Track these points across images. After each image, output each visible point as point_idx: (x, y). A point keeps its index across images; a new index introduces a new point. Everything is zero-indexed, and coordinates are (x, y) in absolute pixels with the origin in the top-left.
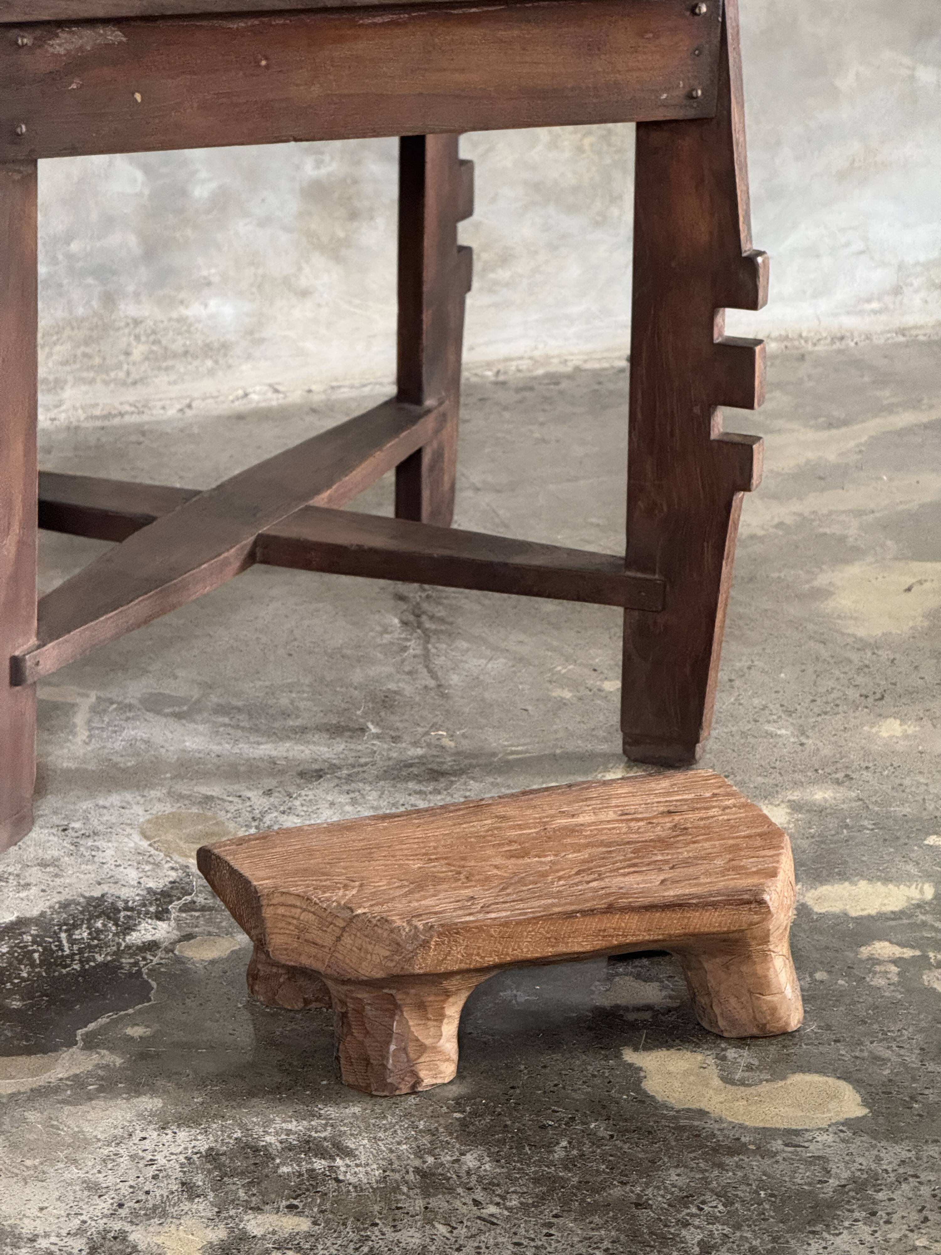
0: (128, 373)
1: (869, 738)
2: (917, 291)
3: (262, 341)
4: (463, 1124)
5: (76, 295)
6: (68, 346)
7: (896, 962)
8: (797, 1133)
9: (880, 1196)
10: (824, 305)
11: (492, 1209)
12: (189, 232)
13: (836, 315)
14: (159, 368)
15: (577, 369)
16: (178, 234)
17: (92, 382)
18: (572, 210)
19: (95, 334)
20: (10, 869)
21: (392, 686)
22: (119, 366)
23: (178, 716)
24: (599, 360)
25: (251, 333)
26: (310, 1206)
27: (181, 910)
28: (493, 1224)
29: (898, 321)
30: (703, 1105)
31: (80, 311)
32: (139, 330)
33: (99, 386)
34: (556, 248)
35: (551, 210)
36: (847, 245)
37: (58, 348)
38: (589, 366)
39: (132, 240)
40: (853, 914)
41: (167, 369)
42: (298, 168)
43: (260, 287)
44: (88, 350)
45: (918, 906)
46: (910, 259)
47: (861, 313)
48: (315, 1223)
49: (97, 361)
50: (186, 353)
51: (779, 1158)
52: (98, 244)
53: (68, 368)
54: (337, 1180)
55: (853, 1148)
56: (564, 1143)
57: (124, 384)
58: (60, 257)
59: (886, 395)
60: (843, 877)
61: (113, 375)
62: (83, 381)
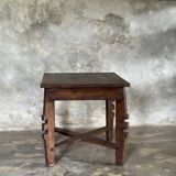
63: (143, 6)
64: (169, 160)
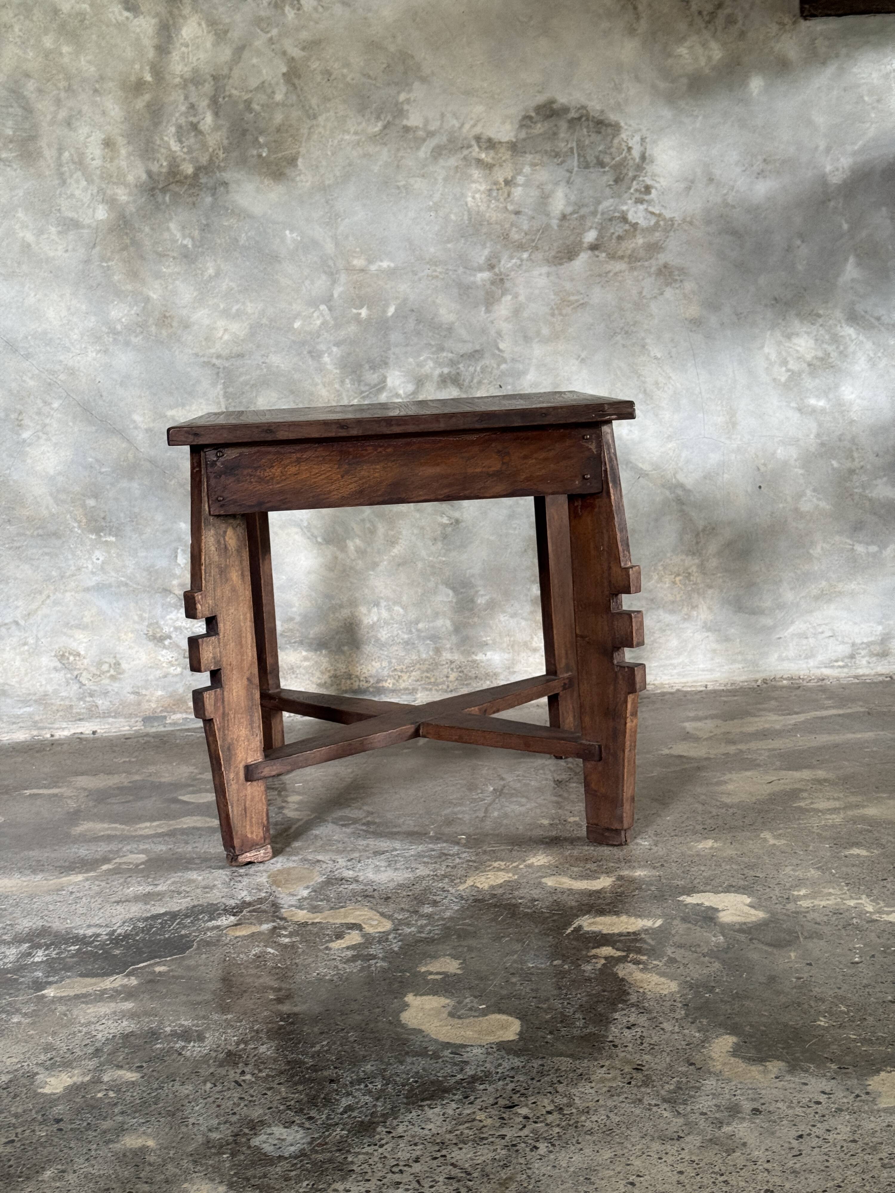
0: (448, 687)
1: (690, 849)
2: (863, 657)
3: (514, 672)
4: (281, 1027)
5: (422, 649)
6: (418, 672)
7: (606, 958)
8: (464, 1046)
9: (482, 1087)
10: (812, 663)
11: (248, 1077)
12: (476, 619)
13: (818, 668)
14: (463, 684)
15: (678, 690)
16: (470, 621)
17: (431, 690)
18: (672, 612)
19: (431, 667)
20: (188, 890)
21: (460, 816)
22: (443, 683)
23: (343, 825)
24: (690, 687)
25: (509, 668)
26: (149, 1067)
27: (249, 912)
28: (240, 1085)
29: (854, 672)
30: (423, 1028)
31: (424, 656)
32: (453, 666)
33: (434, 692)
34: (665, 631)
35: (661, 612)
36: (822, 633)
37: (414, 673)
38: (685, 689)
39: (448, 623)
40: (605, 932)
41: (467, 685)
42: (529, 590)
43: (513, 646)
44: (428, 675)
45: (647, 930)
46: (858, 641)
47: (833, 667)
48: (142, 1077)
49: (433, 680)
50: (476, 677)
51: (440, 1060)
52: (431, 625)
53: (419, 683)
54: (180, 1054)
55: (490, 1058)
56: (325, 1043)
57: (446, 691)
58: (414, 630)
59: (829, 702)
60: (617, 914)
61: (440, 687)
62: (427, 689)
63: (717, 53)
64: (871, 811)
